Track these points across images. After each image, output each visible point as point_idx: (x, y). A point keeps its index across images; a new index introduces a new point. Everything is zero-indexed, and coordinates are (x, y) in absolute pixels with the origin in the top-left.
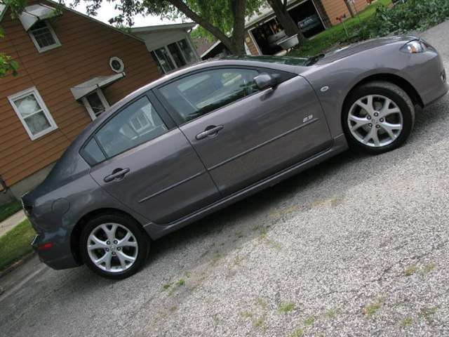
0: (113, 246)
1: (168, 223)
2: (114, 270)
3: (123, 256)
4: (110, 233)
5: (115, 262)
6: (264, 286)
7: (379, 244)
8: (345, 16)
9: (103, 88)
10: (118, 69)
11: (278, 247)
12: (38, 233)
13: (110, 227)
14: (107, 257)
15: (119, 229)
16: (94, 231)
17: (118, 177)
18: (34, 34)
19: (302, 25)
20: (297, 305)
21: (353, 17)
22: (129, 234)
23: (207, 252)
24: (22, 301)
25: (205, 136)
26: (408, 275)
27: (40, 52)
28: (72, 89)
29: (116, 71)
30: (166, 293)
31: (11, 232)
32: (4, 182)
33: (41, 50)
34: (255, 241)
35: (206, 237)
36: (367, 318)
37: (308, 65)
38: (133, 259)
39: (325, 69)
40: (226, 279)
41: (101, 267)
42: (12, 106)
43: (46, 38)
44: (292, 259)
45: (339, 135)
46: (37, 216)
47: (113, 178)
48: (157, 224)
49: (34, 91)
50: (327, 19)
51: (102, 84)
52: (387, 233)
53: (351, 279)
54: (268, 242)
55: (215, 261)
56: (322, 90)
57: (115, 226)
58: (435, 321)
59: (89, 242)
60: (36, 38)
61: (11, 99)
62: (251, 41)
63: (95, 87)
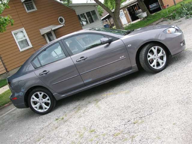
0: (41, 101)
1: (63, 94)
2: (40, 111)
3: (44, 106)
4: (41, 96)
5: (41, 107)
6: (89, 122)
7: (131, 111)
8: (168, 6)
9: (54, 31)
10: (62, 22)
11: (99, 108)
12: (12, 93)
13: (41, 94)
14: (38, 105)
15: (44, 95)
16: (34, 94)
17: (45, 74)
18: (25, 4)
19: (151, 7)
20: (95, 130)
21: (175, 5)
22: (48, 98)
23: (76, 107)
24: (5, 120)
25: (80, 61)
26: (134, 124)
27: (27, 12)
28: (40, 30)
29: (61, 23)
30: (56, 122)
31: (6, 91)
32: (7, 69)
33: (28, 11)
34: (93, 105)
35: (78, 101)
36: (114, 137)
37: (124, 35)
38: (48, 107)
39: (130, 37)
40: (78, 119)
41: (35, 109)
42: (13, 36)
43: (30, 6)
44: (102, 113)
45: (134, 65)
46: (12, 86)
47: (43, 74)
48: (59, 94)
49: (23, 29)
50: (162, 5)
51: (53, 29)
52: (136, 108)
53: (116, 123)
54: (98, 106)
55: (77, 111)
56: (128, 46)
57: (43, 93)
58: (134, 140)
59: (32, 98)
60: (26, 6)
61: (13, 32)
62: (127, 13)
63: (50, 30)
